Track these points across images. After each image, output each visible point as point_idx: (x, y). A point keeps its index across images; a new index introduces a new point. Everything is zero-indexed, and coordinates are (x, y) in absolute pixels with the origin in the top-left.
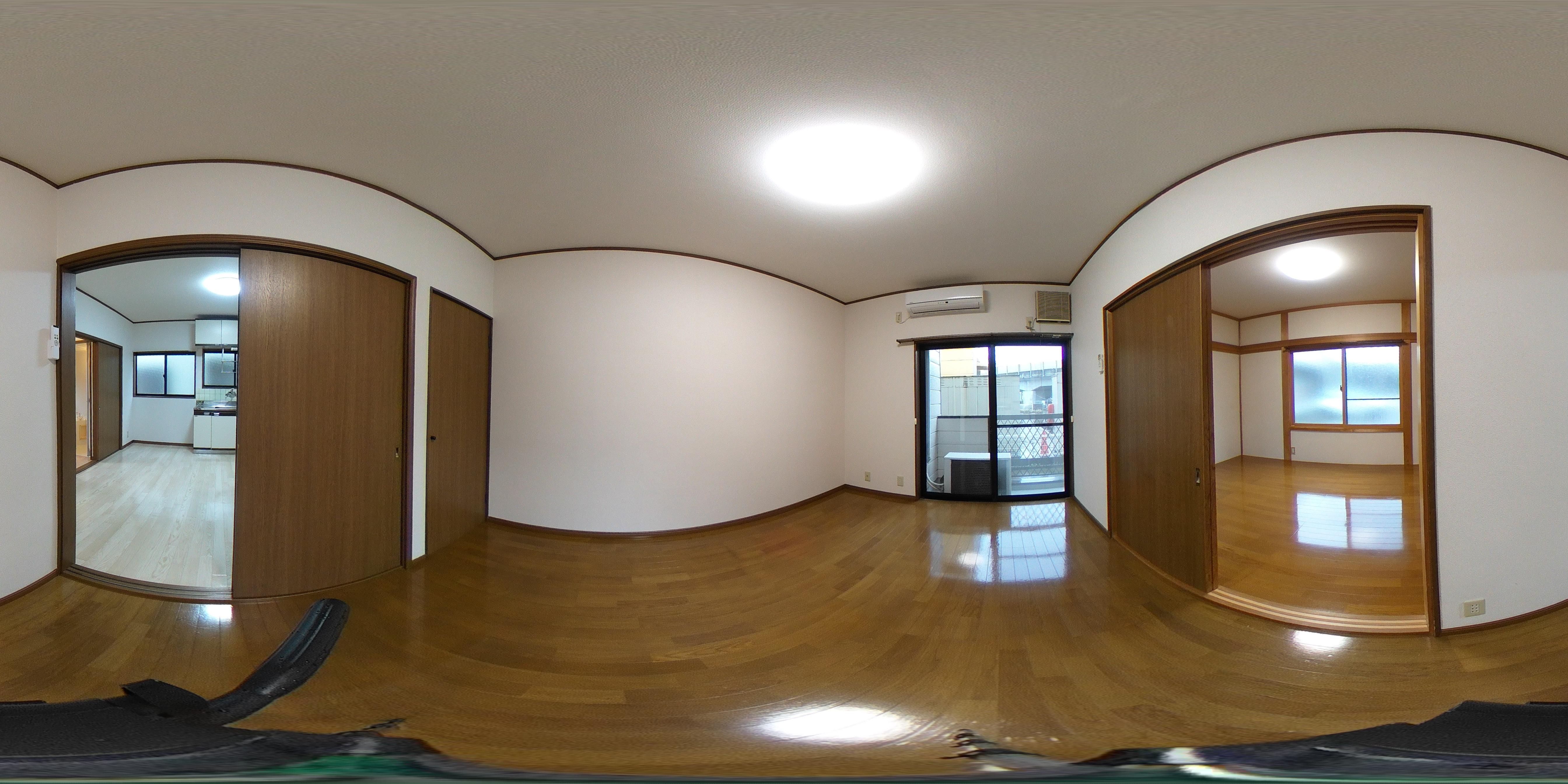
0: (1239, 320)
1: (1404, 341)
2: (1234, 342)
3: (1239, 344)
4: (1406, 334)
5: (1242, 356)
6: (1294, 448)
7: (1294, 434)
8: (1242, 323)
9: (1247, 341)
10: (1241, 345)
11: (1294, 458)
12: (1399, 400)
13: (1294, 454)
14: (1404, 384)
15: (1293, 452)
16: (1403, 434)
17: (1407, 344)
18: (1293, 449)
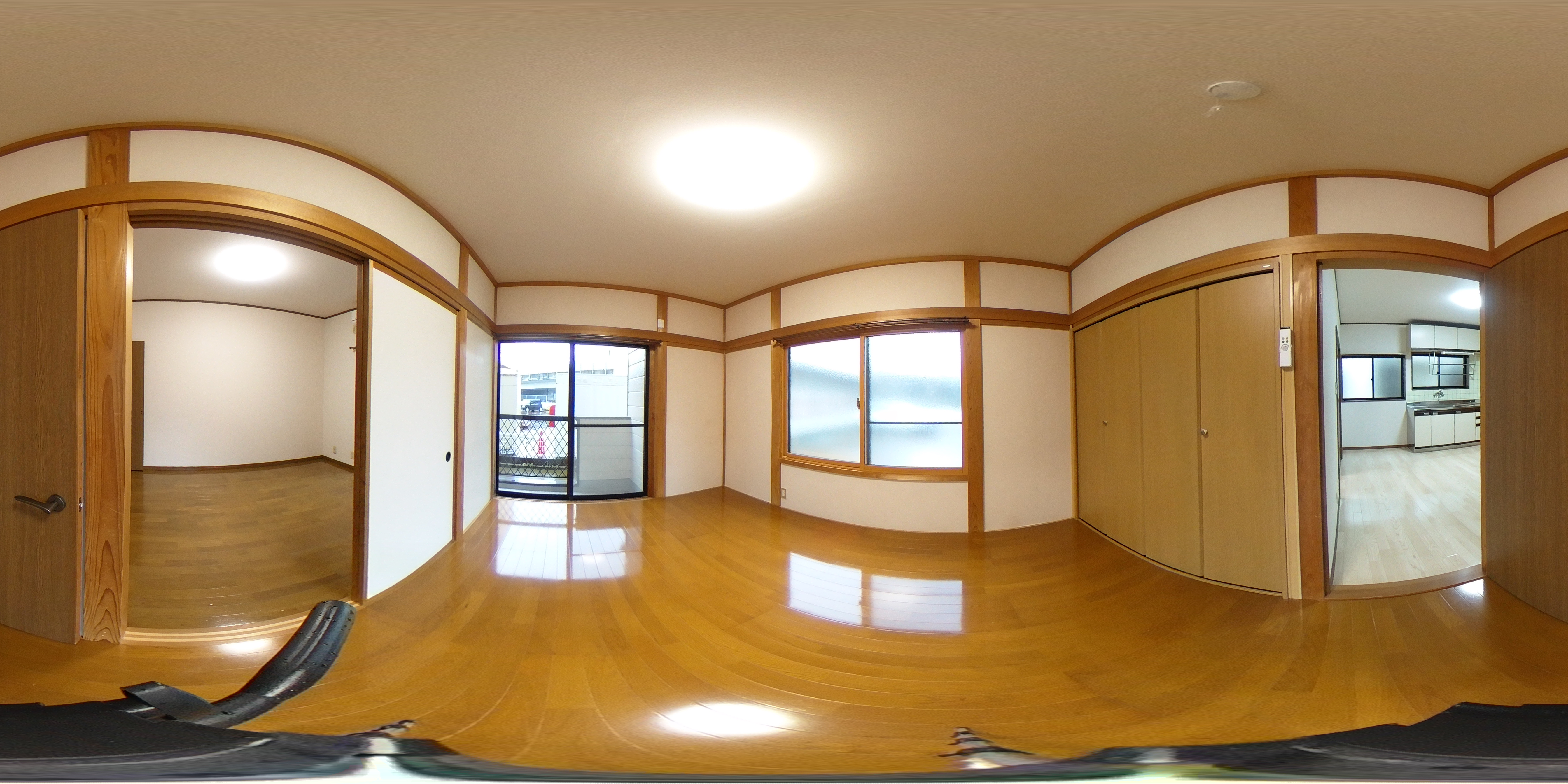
0: (724, 307)
1: (970, 321)
2: (717, 336)
3: (724, 340)
4: (972, 309)
5: (727, 354)
6: (785, 490)
7: (787, 471)
8: (729, 311)
9: (734, 335)
10: (725, 341)
11: (785, 504)
12: (961, 425)
13: (785, 497)
14: (969, 397)
15: (783, 495)
16: (967, 484)
17: (974, 327)
18: (783, 491)
